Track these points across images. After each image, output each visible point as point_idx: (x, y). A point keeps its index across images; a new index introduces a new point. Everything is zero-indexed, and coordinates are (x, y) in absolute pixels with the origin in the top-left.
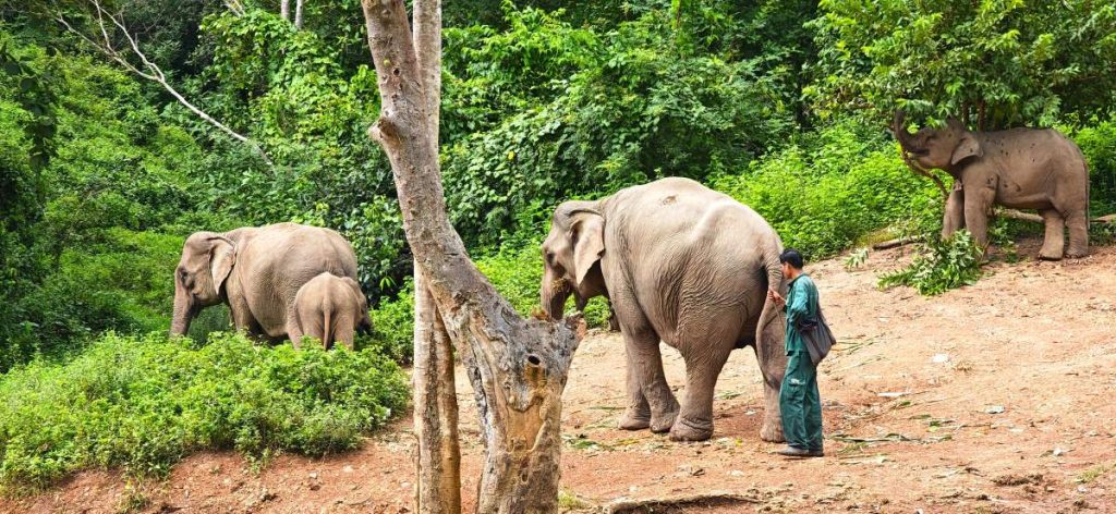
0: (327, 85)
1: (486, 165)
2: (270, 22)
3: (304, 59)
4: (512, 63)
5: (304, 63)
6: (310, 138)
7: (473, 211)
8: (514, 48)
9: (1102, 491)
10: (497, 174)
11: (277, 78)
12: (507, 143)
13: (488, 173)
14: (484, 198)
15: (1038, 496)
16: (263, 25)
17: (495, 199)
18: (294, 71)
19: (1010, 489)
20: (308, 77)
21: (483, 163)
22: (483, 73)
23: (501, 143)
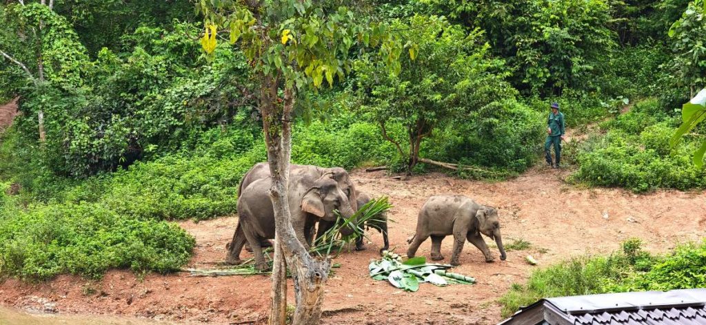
0: (73, 45)
1: (173, 107)
2: (43, 10)
3: (60, 31)
4: (177, 50)
5: (60, 33)
6: (68, 75)
7: (166, 128)
8: (179, 43)
9: (491, 313)
10: (178, 112)
11: (46, 39)
12: (183, 96)
13: (174, 111)
14: (172, 123)
15: (468, 313)
16: (39, 11)
17: (177, 123)
18: (55, 36)
19: (457, 310)
20: (63, 41)
21: (171, 106)
22: (161, 53)
23: (180, 96)
